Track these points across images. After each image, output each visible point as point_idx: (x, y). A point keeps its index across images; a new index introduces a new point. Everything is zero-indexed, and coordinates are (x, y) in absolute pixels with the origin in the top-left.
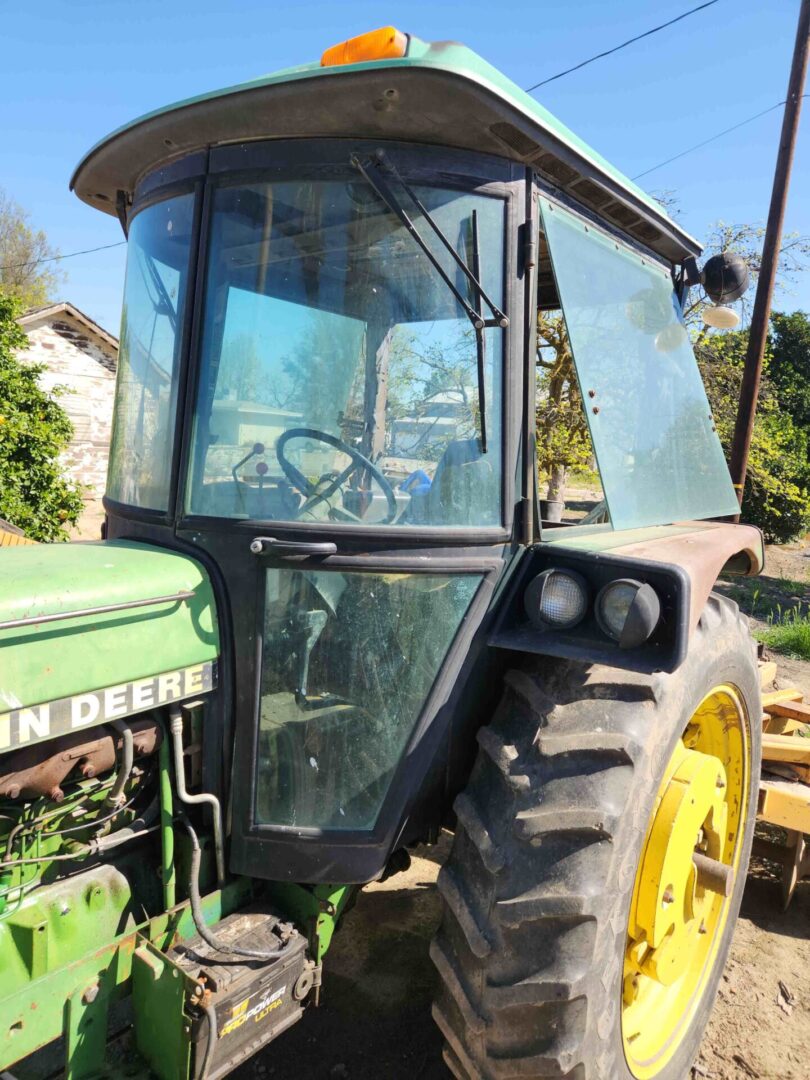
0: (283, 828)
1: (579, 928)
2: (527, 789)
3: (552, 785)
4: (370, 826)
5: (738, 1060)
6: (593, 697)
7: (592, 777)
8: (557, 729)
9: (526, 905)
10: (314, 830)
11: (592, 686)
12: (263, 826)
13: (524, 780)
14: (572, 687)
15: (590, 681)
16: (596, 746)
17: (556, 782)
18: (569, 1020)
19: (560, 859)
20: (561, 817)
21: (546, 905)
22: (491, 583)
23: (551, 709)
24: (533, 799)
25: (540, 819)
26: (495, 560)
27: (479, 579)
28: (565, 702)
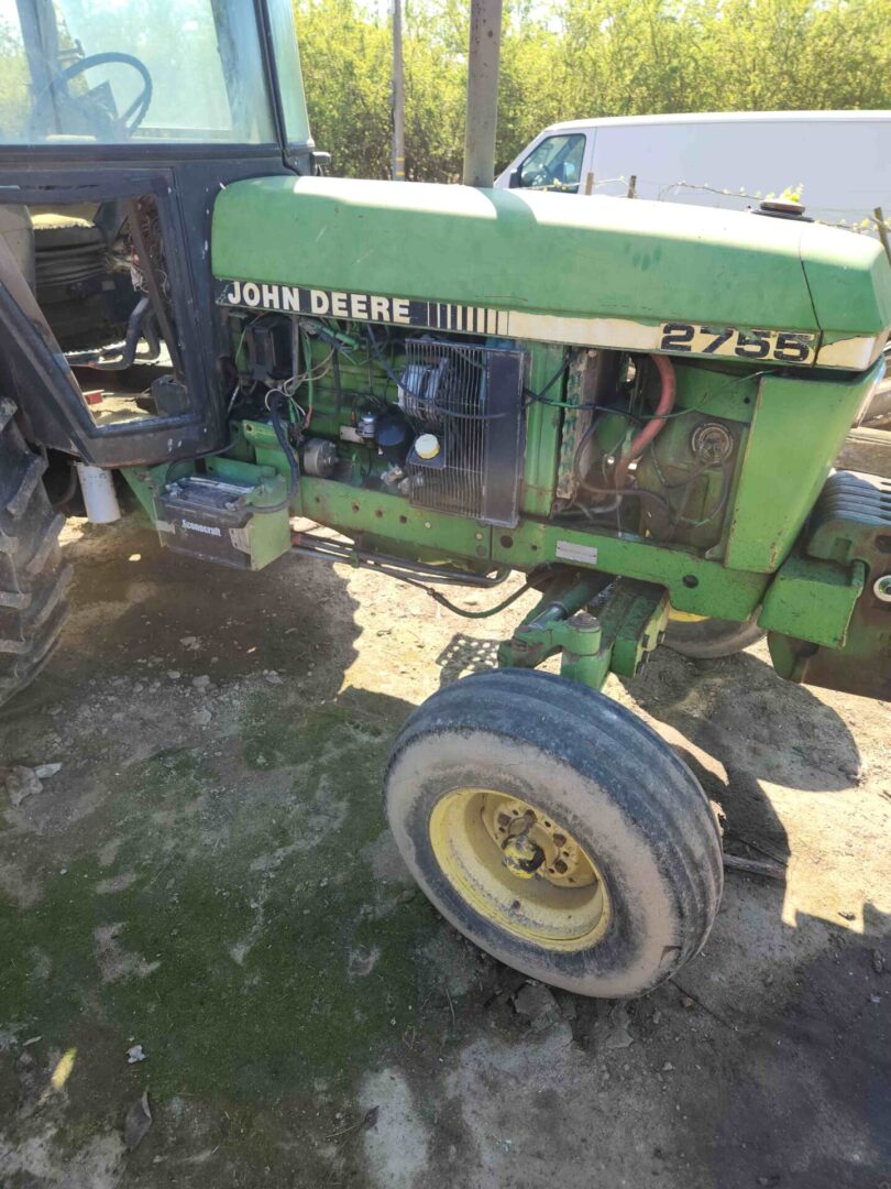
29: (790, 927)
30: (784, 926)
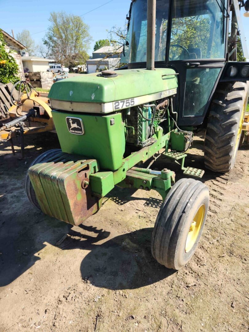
0: (188, 116)
1: (235, 125)
2: (225, 106)
3: (229, 105)
4: (202, 115)
5: (241, 162)
6: (234, 91)
7: (236, 102)
8: (229, 97)
9: (227, 123)
10: (193, 116)
11: (234, 89)
12: (185, 116)
13: (225, 105)
14: (231, 90)
15: (234, 88)
16: (237, 97)
17: (230, 104)
18: (232, 139)
19: (232, 115)
20: (232, 109)
21: (230, 122)
22: (222, 69)
23: (227, 94)
24: (226, 108)
25: (229, 110)
26: (223, 65)
27: (220, 69)
28: (229, 92)
29: (43, 242)
30: (44, 241)
